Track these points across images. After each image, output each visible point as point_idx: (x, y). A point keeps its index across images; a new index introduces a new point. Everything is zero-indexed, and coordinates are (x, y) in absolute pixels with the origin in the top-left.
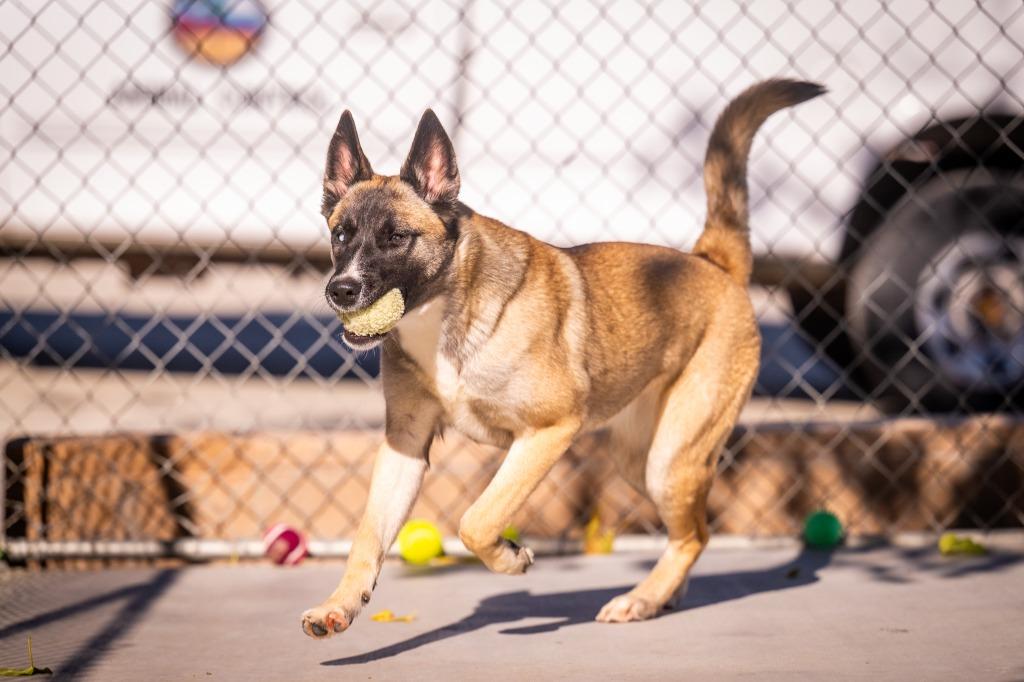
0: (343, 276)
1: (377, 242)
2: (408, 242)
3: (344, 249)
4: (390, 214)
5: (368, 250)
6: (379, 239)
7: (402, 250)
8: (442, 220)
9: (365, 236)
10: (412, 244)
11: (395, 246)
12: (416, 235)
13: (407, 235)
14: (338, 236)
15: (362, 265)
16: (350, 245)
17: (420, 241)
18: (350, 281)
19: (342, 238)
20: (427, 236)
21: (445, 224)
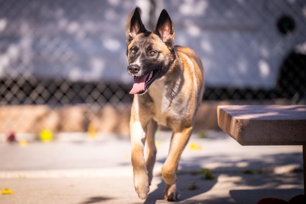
0: (134, 64)
1: (146, 53)
2: (157, 54)
3: (134, 55)
4: (151, 44)
5: (143, 56)
6: (147, 52)
7: (155, 57)
8: (169, 49)
9: (142, 51)
10: (159, 55)
11: (152, 55)
12: (160, 52)
13: (157, 52)
14: (132, 50)
15: (141, 61)
16: (137, 54)
17: (161, 54)
18: (136, 65)
19: (133, 51)
20: (163, 53)
21: (170, 50)
